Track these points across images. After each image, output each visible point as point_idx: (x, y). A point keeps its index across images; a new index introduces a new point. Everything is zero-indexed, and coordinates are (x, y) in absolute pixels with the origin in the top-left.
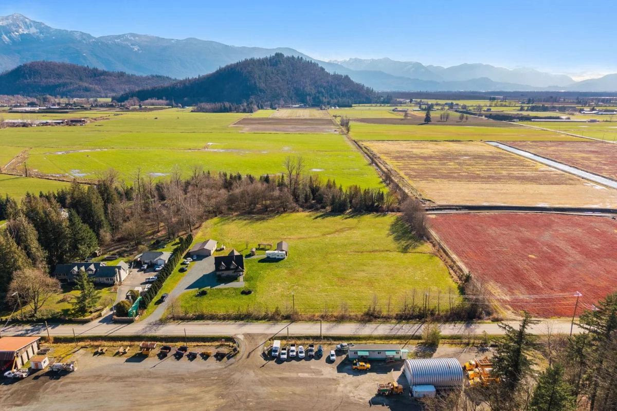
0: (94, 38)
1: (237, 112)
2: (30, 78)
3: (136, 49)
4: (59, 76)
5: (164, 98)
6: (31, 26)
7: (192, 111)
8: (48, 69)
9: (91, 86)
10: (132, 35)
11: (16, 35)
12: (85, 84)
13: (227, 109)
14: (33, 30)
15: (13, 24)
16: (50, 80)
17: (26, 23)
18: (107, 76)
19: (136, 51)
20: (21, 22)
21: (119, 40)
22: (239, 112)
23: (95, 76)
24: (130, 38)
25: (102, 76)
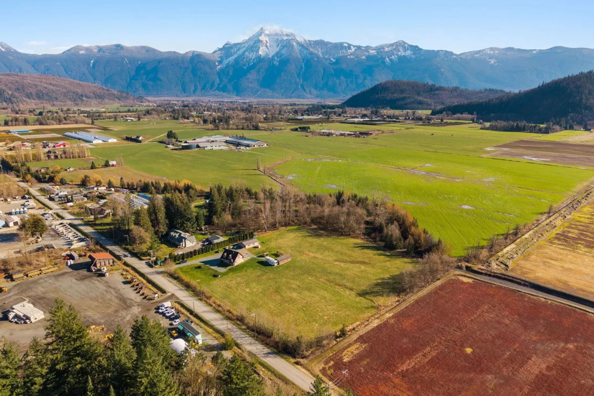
0: (456, 55)
1: (530, 132)
2: (381, 93)
3: (493, 62)
4: (402, 91)
5: (475, 113)
6: (408, 49)
7: (481, 129)
8: (395, 86)
9: (424, 100)
10: (491, 49)
11: (395, 57)
12: (420, 98)
13: (520, 128)
14: (409, 53)
15: (395, 49)
16: (394, 95)
17: (405, 47)
18: (442, 90)
19: (492, 64)
20: (401, 48)
21: (478, 55)
22: (532, 132)
23: (431, 91)
24: (489, 52)
25: (437, 90)
